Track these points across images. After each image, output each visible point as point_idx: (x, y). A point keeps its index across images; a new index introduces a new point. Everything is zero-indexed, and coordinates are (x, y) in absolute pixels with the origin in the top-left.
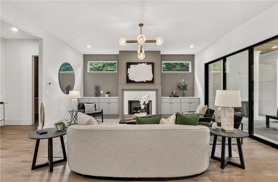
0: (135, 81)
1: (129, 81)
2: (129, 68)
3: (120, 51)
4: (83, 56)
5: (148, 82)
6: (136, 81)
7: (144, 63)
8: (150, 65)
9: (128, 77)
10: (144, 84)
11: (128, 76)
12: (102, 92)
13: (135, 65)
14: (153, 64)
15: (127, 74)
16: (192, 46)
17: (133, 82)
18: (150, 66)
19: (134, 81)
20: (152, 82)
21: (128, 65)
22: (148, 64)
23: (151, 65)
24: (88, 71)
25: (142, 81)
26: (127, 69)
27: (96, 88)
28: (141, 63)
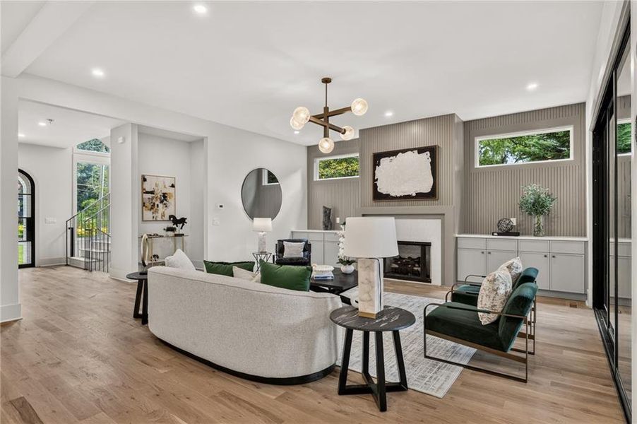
0: (391, 195)
1: (378, 196)
2: (379, 165)
3: (361, 131)
4: (306, 150)
5: (420, 196)
6: (394, 195)
7: (412, 150)
8: (424, 154)
9: (375, 187)
10: (410, 202)
11: (376, 184)
12: (338, 220)
13: (391, 158)
14: (433, 151)
15: (375, 180)
16: (532, 86)
17: (387, 197)
18: (426, 157)
19: (389, 195)
20: (432, 195)
21: (377, 158)
22: (421, 151)
23: (428, 153)
24: (316, 178)
25: (406, 194)
26: (374, 169)
27: (325, 212)
28: (404, 151)
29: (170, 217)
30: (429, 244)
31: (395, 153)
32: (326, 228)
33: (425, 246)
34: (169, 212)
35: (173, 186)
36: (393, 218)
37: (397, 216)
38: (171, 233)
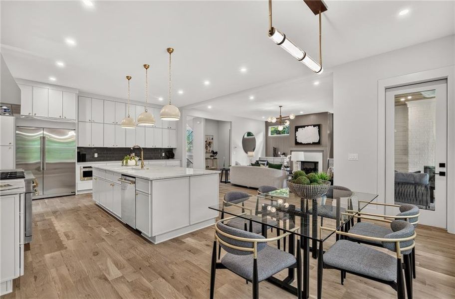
1: (297, 143)
2: (297, 131)
4: (265, 123)
5: (314, 144)
6: (303, 143)
7: (311, 125)
9: (296, 139)
10: (310, 146)
12: (279, 153)
13: (302, 128)
14: (319, 126)
15: (296, 137)
17: (301, 144)
18: (316, 128)
20: (319, 143)
21: (297, 128)
22: (314, 126)
24: (270, 135)
25: (309, 143)
26: (296, 132)
27: (274, 150)
28: (308, 126)
29: (212, 151)
30: (318, 162)
31: (304, 127)
32: (274, 156)
33: (316, 163)
34: (211, 149)
35: (212, 139)
36: (303, 152)
37: (305, 151)
38: (212, 158)
